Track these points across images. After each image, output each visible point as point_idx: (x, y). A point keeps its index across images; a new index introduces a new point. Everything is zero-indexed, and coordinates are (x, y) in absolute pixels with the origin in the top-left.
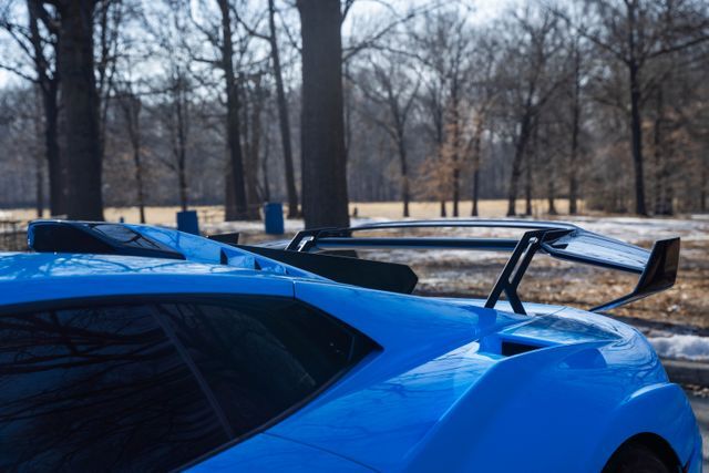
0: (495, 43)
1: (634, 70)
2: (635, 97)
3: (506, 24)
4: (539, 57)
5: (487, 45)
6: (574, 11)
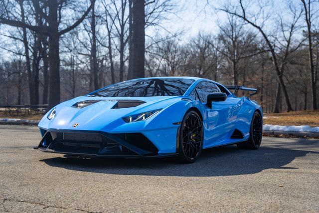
0: (187, 52)
1: (235, 63)
2: (235, 72)
3: (191, 46)
4: (203, 57)
5: (184, 52)
6: (215, 42)
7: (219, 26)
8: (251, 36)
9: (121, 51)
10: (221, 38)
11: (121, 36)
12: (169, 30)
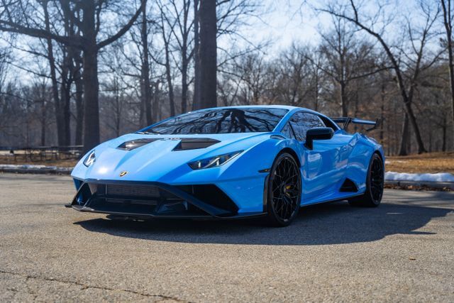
0: (276, 70)
1: (343, 86)
2: (344, 99)
3: (282, 62)
4: (298, 78)
5: (272, 71)
6: (315, 57)
7: (320, 33)
8: (366, 48)
9: (184, 70)
10: (323, 50)
11: (183, 49)
12: (250, 39)
